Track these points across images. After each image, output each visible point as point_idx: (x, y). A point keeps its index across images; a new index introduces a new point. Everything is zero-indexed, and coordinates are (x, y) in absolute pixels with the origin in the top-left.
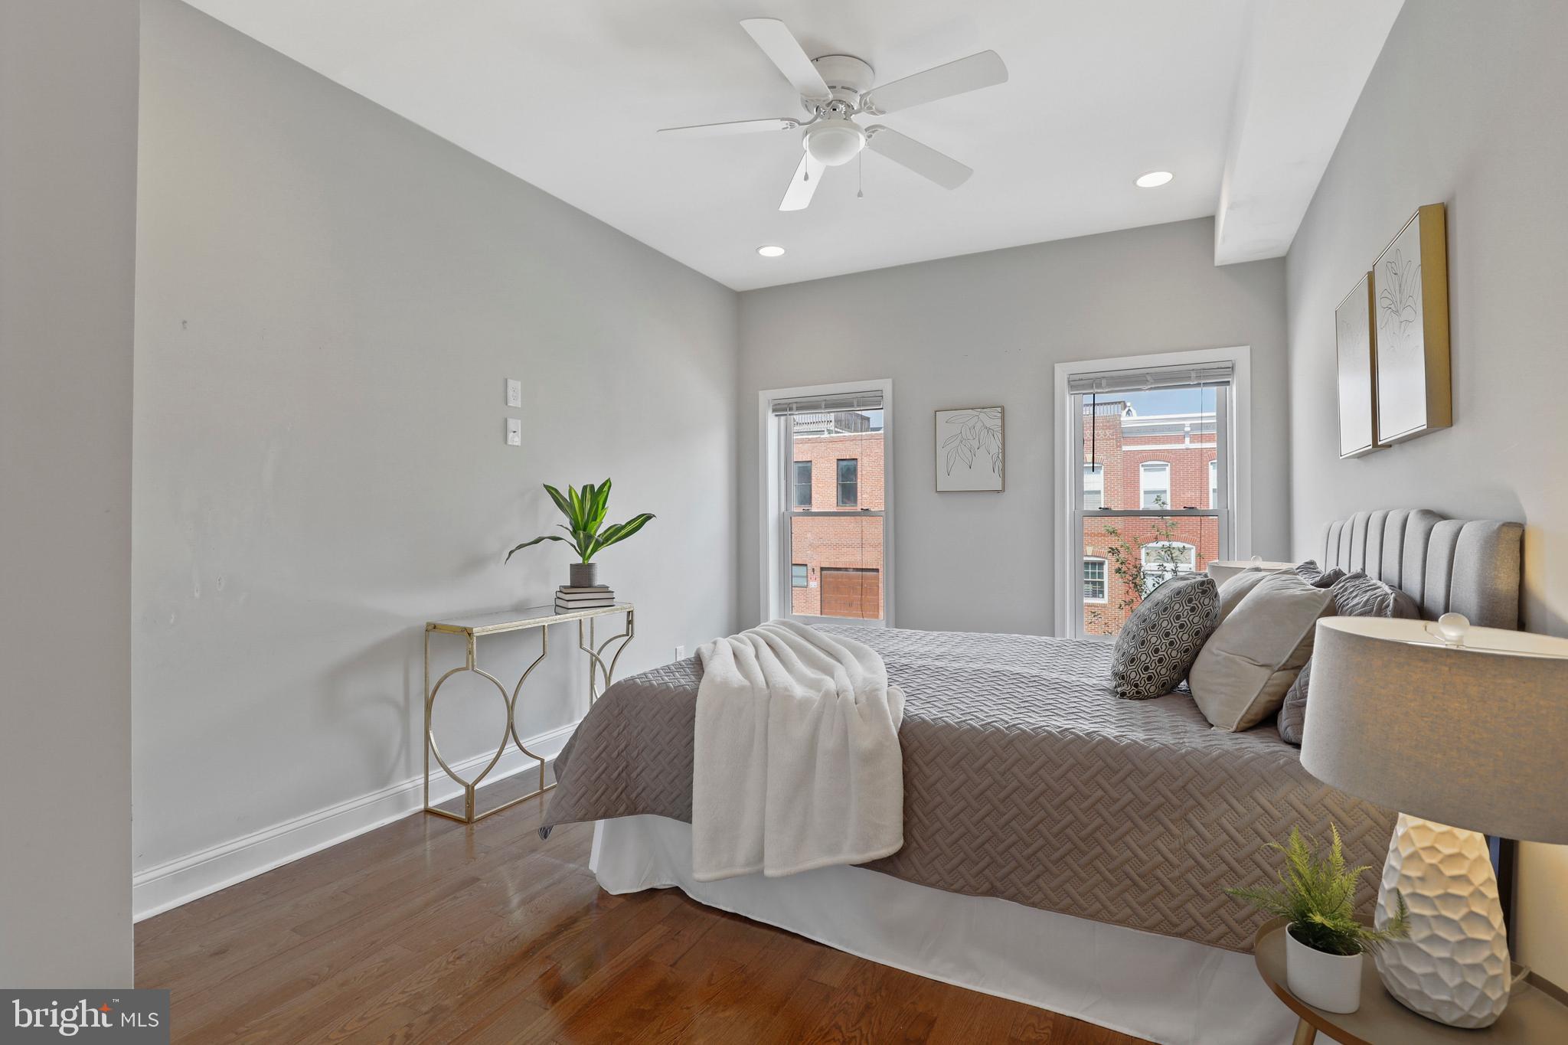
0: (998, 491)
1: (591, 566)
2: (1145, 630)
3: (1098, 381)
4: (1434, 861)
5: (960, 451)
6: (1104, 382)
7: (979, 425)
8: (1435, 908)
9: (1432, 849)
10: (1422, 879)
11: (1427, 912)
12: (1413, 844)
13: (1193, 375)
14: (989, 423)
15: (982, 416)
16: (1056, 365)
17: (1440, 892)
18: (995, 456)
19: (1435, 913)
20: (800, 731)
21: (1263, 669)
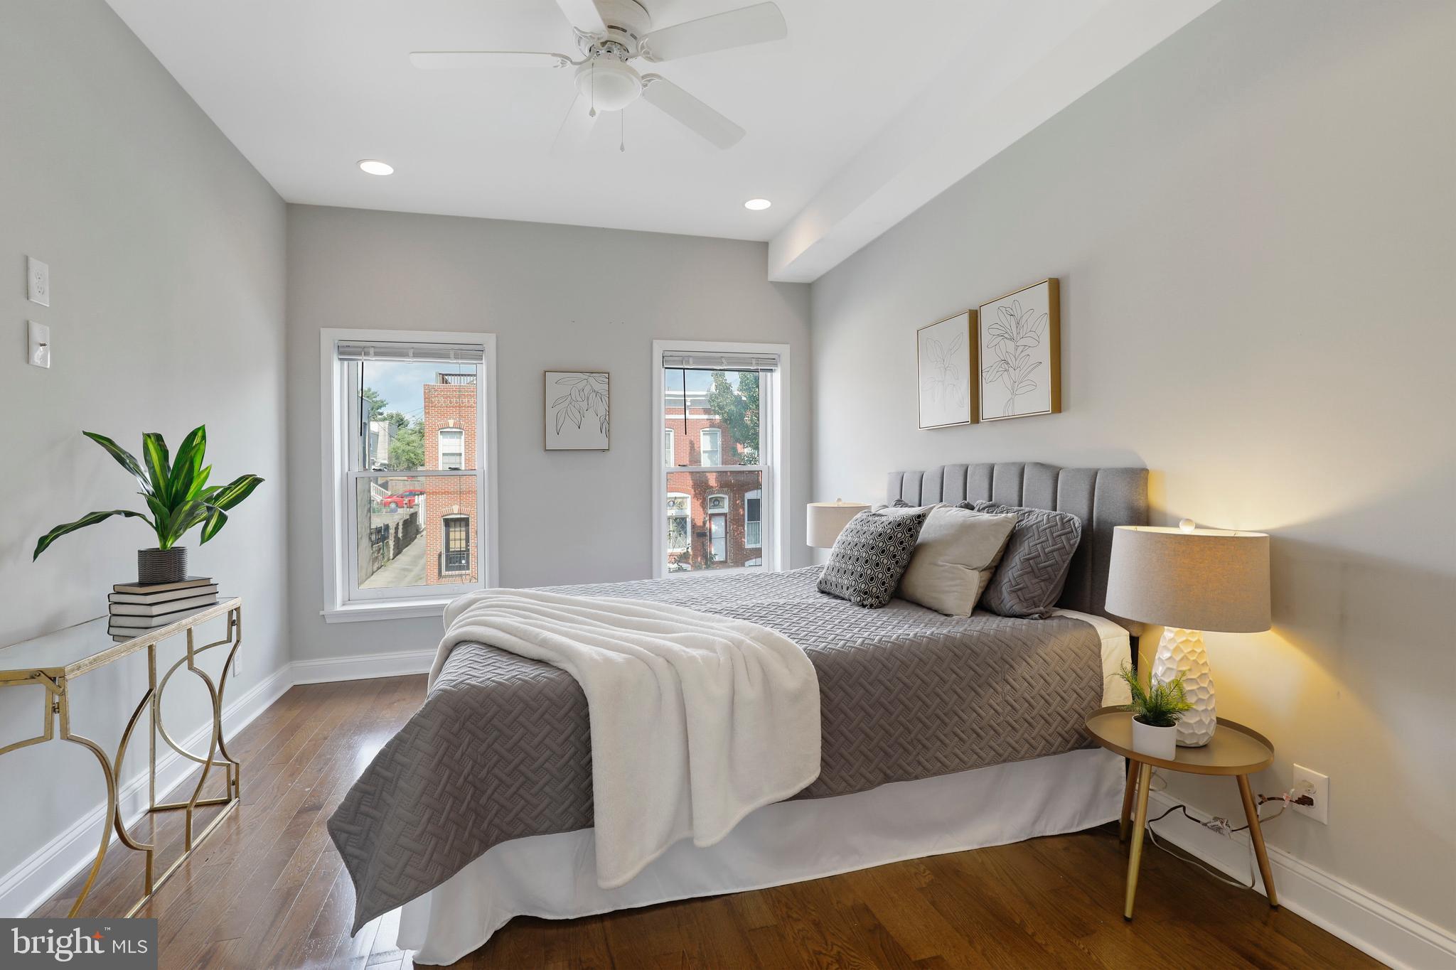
0: (604, 450)
1: (180, 552)
2: (877, 555)
3: (686, 359)
4: (1194, 658)
5: (569, 409)
6: (691, 360)
7: (587, 389)
8: (1198, 684)
9: (1193, 651)
10: (1190, 670)
11: (1195, 687)
12: (1182, 651)
13: (754, 362)
14: (597, 387)
15: (591, 380)
16: (654, 341)
17: (1199, 674)
18: (603, 418)
19: (1198, 686)
20: (720, 691)
21: (975, 571)
